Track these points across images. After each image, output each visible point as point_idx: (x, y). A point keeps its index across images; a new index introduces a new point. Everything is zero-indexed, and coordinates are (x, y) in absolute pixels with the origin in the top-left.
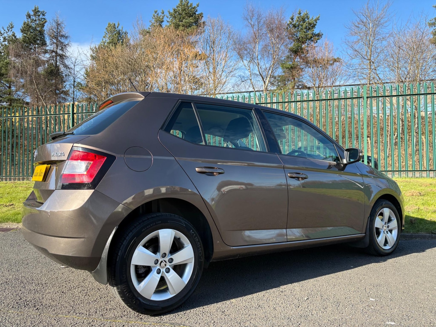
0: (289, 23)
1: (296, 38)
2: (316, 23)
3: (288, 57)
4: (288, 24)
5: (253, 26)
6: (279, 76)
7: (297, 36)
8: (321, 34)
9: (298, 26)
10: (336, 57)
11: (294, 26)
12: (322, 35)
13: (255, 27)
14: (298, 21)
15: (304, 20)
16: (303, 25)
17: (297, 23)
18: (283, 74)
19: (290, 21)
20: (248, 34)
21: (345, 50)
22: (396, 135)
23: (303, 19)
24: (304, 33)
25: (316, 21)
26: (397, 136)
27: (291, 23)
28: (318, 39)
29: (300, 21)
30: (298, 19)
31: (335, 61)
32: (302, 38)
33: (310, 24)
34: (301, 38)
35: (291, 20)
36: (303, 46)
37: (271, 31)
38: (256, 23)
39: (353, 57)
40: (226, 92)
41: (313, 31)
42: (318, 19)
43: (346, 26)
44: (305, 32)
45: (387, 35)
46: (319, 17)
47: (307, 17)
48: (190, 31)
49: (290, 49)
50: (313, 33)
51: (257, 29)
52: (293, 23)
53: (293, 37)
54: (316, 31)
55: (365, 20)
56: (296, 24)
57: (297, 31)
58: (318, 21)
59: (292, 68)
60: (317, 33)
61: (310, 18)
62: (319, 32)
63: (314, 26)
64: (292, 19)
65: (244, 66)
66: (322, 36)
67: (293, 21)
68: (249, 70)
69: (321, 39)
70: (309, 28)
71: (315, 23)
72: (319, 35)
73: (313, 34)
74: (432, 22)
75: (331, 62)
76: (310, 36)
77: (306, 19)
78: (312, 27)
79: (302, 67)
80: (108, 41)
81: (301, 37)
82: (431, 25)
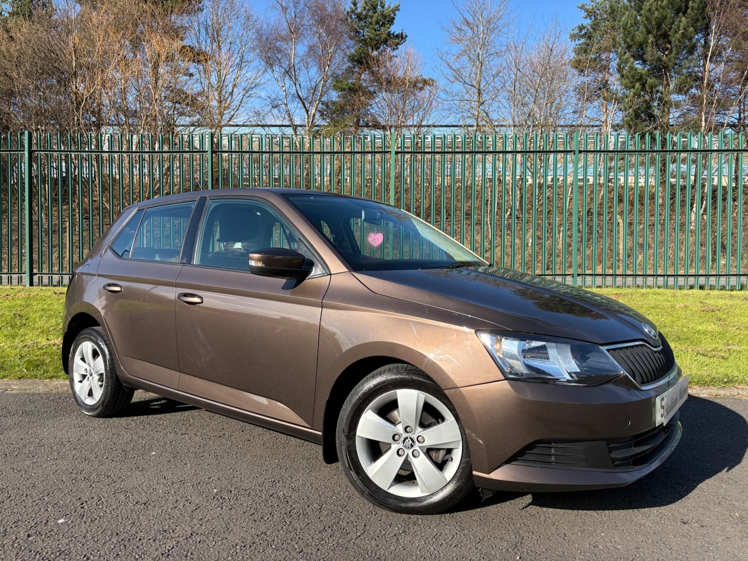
0: (349, 10)
1: (362, 38)
2: (395, 15)
3: (350, 71)
4: (348, 13)
5: (285, 9)
6: (334, 103)
7: (363, 36)
8: (404, 34)
9: (366, 17)
10: (426, 77)
11: (358, 17)
12: (406, 36)
13: (288, 11)
14: (365, 8)
15: (375, 8)
16: (373, 17)
17: (364, 13)
18: (337, 100)
19: (351, 8)
20: (277, 22)
21: (439, 66)
22: (508, 213)
23: (372, 5)
24: (373, 31)
25: (394, 11)
26: (511, 214)
27: (353, 11)
28: (398, 44)
29: (369, 10)
30: (365, 5)
31: (425, 82)
32: (371, 39)
33: (384, 17)
34: (369, 40)
35: (352, 6)
36: (375, 53)
37: (321, 21)
38: (291, 5)
39: (452, 80)
40: (242, 124)
41: (388, 28)
42: (397, 9)
43: (443, 27)
44: (375, 30)
45: (504, 48)
46: (399, 6)
47: (381, 4)
48: (171, 5)
49: (350, 57)
50: (390, 32)
51: (294, 15)
52: (357, 12)
53: (356, 36)
54: (395, 29)
55: (471, 20)
56: (361, 13)
57: (364, 26)
58: (397, 12)
59: (350, 89)
60: (396, 33)
61: (386, 6)
62: (401, 32)
63: (391, 21)
64: (355, 4)
65: (274, 79)
66: (407, 39)
67: (357, 8)
68: (284, 89)
69: (404, 44)
70: (383, 23)
71: (392, 15)
72: (401, 37)
73: (389, 34)
74: (575, 32)
75: (420, 85)
76: (384, 36)
77: (379, 7)
78: (388, 21)
79: (372, 89)
80: (10, 10)
81: (370, 37)
82: (573, 37)
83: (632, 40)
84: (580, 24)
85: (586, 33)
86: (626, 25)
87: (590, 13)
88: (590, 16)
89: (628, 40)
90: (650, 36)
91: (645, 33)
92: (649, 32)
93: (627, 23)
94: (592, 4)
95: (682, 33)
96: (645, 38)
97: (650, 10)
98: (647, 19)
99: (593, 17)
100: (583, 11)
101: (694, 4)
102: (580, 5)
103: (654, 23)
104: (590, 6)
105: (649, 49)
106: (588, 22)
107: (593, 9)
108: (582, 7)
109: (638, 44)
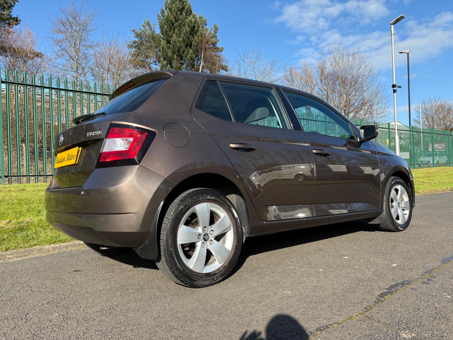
2: (15, 4)
8: (18, 18)
12: (20, 20)
31: (37, 55)
41: (11, 12)
43: (50, 21)
60: (13, 16)
62: (17, 16)
63: (11, 7)
66: (20, 22)
70: (5, 7)
71: (12, 4)
72: (17, 20)
73: (9, 16)
74: (131, 43)
78: (9, 7)
82: (130, 46)
83: (166, 55)
84: (134, 40)
85: (137, 46)
86: (164, 47)
87: (137, 35)
88: (138, 37)
89: (164, 55)
90: (175, 55)
91: (172, 53)
92: (174, 53)
93: (164, 46)
94: (139, 30)
95: (191, 57)
96: (172, 56)
97: (175, 42)
98: (173, 46)
99: (139, 38)
100: (134, 33)
101: (195, 44)
102: (133, 30)
103: (177, 49)
104: (139, 31)
105: (175, 62)
106: (137, 40)
107: (140, 34)
108: (134, 31)
109: (169, 58)
